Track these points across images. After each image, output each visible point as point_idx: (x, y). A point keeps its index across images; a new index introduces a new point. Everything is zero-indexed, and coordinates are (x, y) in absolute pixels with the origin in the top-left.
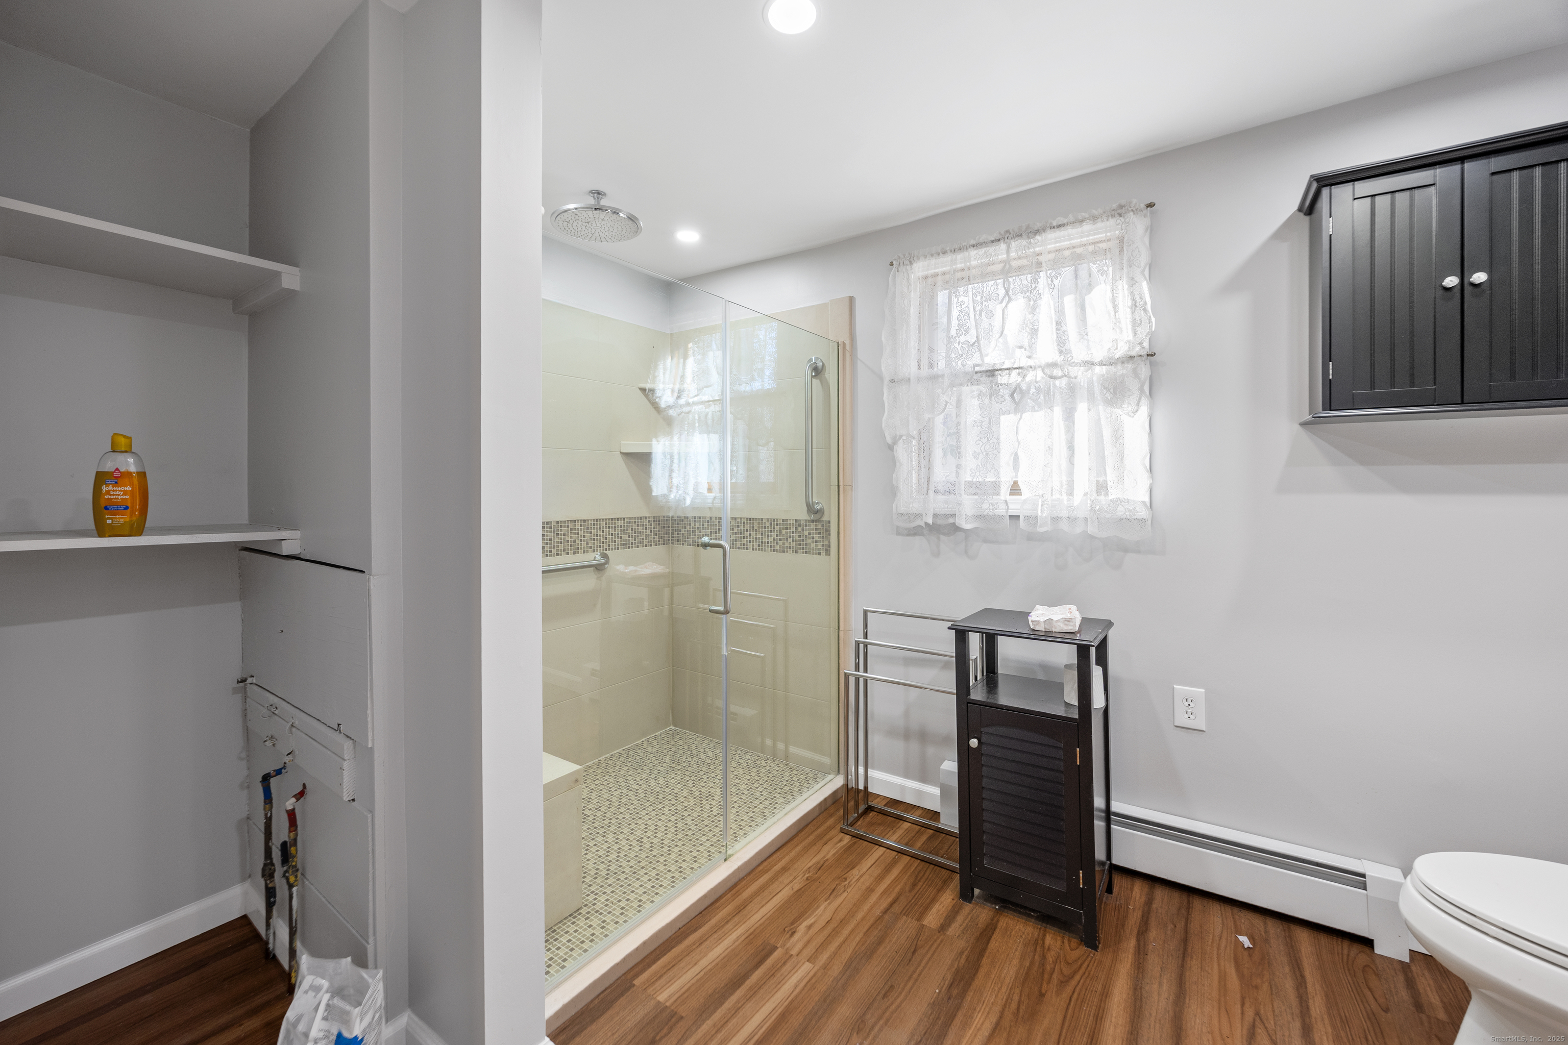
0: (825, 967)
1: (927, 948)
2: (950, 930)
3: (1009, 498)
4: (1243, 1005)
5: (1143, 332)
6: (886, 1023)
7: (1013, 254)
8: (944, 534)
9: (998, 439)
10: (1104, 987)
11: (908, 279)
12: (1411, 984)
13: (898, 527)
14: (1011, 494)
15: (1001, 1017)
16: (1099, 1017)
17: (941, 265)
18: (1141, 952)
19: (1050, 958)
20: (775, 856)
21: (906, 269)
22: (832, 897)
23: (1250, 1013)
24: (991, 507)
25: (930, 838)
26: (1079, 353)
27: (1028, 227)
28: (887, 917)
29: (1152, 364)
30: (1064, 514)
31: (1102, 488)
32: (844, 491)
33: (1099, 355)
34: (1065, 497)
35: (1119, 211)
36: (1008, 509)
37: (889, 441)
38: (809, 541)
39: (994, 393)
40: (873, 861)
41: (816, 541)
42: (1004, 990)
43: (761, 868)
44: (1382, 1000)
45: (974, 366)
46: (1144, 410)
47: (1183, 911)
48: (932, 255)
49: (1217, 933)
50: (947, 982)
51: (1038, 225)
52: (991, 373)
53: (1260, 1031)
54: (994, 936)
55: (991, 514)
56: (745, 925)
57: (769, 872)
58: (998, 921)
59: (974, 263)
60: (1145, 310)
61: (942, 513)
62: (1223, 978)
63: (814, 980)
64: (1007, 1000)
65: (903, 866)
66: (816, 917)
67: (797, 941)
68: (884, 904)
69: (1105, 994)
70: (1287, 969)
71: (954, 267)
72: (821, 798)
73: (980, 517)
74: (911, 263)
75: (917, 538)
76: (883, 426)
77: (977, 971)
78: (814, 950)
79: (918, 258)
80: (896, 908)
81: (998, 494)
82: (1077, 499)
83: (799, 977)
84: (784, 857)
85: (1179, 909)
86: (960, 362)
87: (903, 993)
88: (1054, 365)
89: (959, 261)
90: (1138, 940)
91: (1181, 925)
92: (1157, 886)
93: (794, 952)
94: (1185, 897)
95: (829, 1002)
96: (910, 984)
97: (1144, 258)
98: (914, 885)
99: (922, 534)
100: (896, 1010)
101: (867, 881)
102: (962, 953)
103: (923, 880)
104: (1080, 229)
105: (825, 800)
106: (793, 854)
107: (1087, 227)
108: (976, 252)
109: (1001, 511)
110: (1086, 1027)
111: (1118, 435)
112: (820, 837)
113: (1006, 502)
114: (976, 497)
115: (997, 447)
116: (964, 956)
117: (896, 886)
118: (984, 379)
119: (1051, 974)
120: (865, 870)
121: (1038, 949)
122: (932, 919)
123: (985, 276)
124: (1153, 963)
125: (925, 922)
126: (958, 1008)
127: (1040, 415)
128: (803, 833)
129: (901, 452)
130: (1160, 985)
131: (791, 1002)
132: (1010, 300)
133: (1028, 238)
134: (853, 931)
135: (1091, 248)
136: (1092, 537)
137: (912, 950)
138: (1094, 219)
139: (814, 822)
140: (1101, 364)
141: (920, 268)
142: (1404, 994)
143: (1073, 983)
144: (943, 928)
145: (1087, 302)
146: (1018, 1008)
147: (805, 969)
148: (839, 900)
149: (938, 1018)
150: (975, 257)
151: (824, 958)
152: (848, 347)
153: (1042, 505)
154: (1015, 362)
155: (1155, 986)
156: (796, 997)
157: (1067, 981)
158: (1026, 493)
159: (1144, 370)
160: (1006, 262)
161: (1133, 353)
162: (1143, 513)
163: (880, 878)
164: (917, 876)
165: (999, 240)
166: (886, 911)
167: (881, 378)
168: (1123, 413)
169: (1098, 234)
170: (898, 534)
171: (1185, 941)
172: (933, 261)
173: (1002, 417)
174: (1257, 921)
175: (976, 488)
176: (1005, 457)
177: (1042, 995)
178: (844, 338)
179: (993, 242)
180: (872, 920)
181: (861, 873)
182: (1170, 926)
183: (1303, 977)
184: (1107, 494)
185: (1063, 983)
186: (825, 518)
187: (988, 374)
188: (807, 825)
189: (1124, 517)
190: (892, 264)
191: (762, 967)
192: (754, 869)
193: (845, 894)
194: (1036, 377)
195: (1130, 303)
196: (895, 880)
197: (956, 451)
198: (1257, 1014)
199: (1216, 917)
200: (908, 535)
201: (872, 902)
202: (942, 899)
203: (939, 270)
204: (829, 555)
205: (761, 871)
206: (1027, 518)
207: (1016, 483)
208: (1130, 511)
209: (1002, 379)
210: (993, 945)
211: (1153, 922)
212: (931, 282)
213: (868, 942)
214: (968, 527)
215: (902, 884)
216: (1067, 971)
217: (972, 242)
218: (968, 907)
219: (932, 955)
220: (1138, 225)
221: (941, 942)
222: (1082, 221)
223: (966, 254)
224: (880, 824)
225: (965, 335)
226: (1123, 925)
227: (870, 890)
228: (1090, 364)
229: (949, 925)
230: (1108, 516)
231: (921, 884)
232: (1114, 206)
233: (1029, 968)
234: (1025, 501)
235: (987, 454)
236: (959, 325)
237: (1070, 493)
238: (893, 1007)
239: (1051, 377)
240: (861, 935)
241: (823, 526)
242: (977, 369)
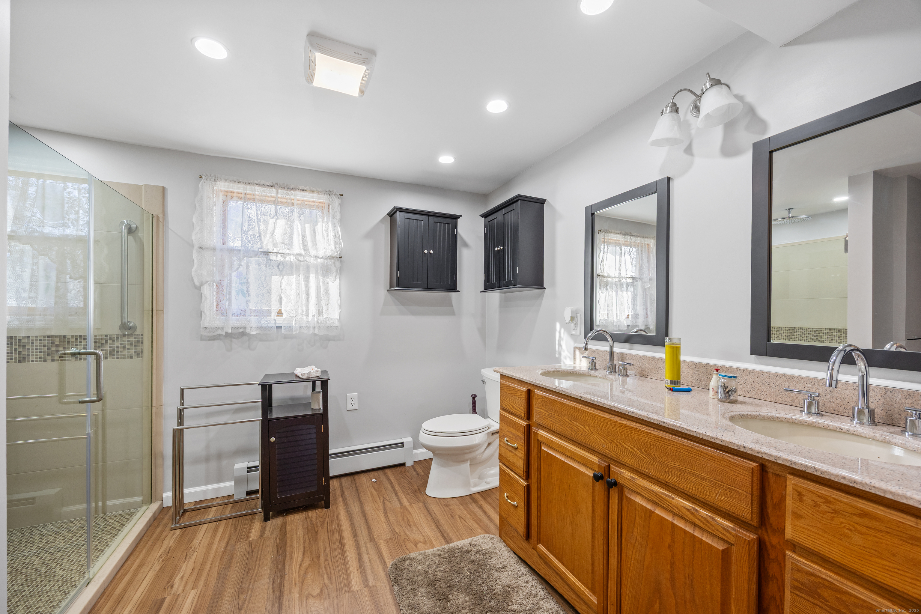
0: (205, 585)
1: (258, 548)
2: (265, 535)
3: (276, 317)
4: (379, 497)
5: (338, 249)
6: (254, 581)
7: (279, 196)
8: (234, 338)
9: (270, 288)
10: (337, 517)
11: (213, 190)
12: (415, 470)
13: (202, 335)
14: (277, 316)
15: (304, 548)
16: (339, 526)
17: (239, 188)
18: (345, 501)
19: (314, 520)
20: (126, 564)
21: (212, 184)
22: (187, 559)
23: (382, 498)
24: (266, 322)
25: (232, 508)
26: (313, 252)
27: (287, 185)
28: (228, 548)
29: (341, 261)
30: (304, 325)
31: (320, 313)
32: (156, 313)
33: (321, 253)
34: (305, 317)
35: (329, 193)
36: (276, 323)
37: (197, 283)
38: (120, 349)
39: (269, 263)
40: (204, 532)
41: (128, 349)
42: (301, 539)
43: (119, 575)
44: (410, 477)
45: (259, 248)
46: (338, 280)
47: (353, 481)
48: (231, 181)
49: (365, 482)
50: (275, 552)
51: (292, 186)
52: (267, 253)
53: (386, 501)
54: (287, 526)
55: (266, 326)
56: (131, 604)
57: (129, 573)
58: (286, 520)
59: (257, 193)
60: (339, 238)
61: (236, 326)
62: (371, 494)
63: (202, 594)
64: (304, 542)
65: (224, 525)
66: (183, 572)
67: (178, 587)
68: (223, 544)
69: (338, 519)
70: (387, 482)
71: (245, 191)
72: (147, 519)
73: (260, 328)
74: (215, 181)
75: (216, 341)
76: (193, 274)
77: (286, 541)
78: (193, 584)
79: (221, 180)
80: (231, 542)
81: (270, 316)
82: (310, 318)
83: (192, 598)
84: (135, 561)
85: (352, 482)
86: (250, 245)
87: (256, 568)
88: (300, 255)
89: (249, 189)
90: (342, 497)
91: (354, 486)
92: (342, 478)
93: (180, 592)
94: (352, 477)
95: (218, 596)
96: (258, 563)
97: (338, 216)
98: (236, 529)
99: (220, 339)
100: (256, 575)
101: (206, 541)
102: (276, 539)
103: (239, 525)
104: (312, 195)
105: (150, 520)
106: (141, 556)
107: (315, 195)
108: (258, 188)
109: (272, 324)
110: (336, 532)
111: (327, 289)
112: (157, 539)
113: (275, 320)
114: (258, 317)
115: (269, 291)
116: (277, 540)
117: (226, 534)
118: (262, 255)
119: (317, 524)
120: (201, 538)
121: (308, 520)
122: (254, 535)
123: (264, 201)
124: (350, 501)
125: (251, 538)
126: (285, 556)
127: (293, 278)
128: (141, 544)
129: (206, 290)
130: (354, 506)
131: (194, 609)
132: (277, 218)
133: (287, 190)
134: (212, 564)
135: (317, 204)
136: (315, 335)
137: (251, 551)
138: (319, 192)
139: (146, 535)
140: (322, 258)
141: (222, 186)
142: (414, 473)
143: (326, 522)
144: (261, 536)
145: (316, 229)
146: (310, 541)
147: (192, 595)
148: (193, 558)
149: (278, 564)
150: (258, 191)
151: (202, 583)
152: (161, 219)
153: (295, 321)
154: (280, 250)
155: (353, 507)
156: (196, 606)
157: (324, 523)
158: (285, 315)
159: (338, 263)
160: (276, 198)
161: (334, 256)
162: (337, 324)
163: (213, 536)
164: (235, 525)
165: (272, 186)
166: (226, 546)
167: (192, 246)
168: (329, 280)
169: (320, 199)
170: (202, 339)
171: (357, 489)
172: (231, 184)
173: (273, 277)
174: (375, 473)
175: (259, 313)
176: (274, 298)
177: (316, 532)
178: (156, 211)
179: (268, 186)
180: (221, 554)
181: (199, 540)
182: (351, 488)
183: (391, 482)
184: (323, 316)
185: (322, 524)
186: (138, 332)
187: (265, 253)
188: (142, 539)
189: (330, 325)
190: (201, 177)
191: (161, 610)
192: (114, 578)
193: (196, 553)
194: (291, 259)
195: (333, 234)
196: (223, 532)
197: (245, 293)
198: (384, 497)
199: (363, 477)
200: (209, 340)
201: (215, 548)
202: (255, 526)
203: (235, 190)
204: (142, 357)
205: (120, 576)
206: (285, 327)
207: (280, 310)
208: (332, 323)
209: (273, 257)
210: (288, 529)
211: (345, 490)
212: (228, 195)
213: (224, 563)
214: (253, 333)
215: (228, 532)
216: (322, 520)
217: (256, 182)
218: (269, 523)
219: (262, 548)
220: (336, 202)
221: (264, 541)
222: (313, 192)
223: (253, 187)
224: (196, 516)
225: (252, 231)
226: (335, 496)
227: (210, 545)
228: (316, 257)
229: (264, 533)
230: (324, 325)
231: (239, 527)
232: (327, 190)
233: (307, 527)
234: (284, 319)
235: (263, 295)
236: (248, 224)
237: (307, 315)
238: (254, 574)
239: (299, 260)
240: (218, 562)
241: (135, 338)
242: (260, 250)
